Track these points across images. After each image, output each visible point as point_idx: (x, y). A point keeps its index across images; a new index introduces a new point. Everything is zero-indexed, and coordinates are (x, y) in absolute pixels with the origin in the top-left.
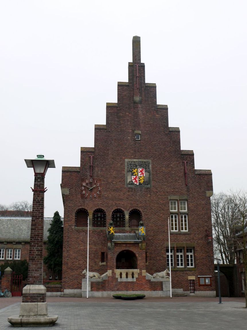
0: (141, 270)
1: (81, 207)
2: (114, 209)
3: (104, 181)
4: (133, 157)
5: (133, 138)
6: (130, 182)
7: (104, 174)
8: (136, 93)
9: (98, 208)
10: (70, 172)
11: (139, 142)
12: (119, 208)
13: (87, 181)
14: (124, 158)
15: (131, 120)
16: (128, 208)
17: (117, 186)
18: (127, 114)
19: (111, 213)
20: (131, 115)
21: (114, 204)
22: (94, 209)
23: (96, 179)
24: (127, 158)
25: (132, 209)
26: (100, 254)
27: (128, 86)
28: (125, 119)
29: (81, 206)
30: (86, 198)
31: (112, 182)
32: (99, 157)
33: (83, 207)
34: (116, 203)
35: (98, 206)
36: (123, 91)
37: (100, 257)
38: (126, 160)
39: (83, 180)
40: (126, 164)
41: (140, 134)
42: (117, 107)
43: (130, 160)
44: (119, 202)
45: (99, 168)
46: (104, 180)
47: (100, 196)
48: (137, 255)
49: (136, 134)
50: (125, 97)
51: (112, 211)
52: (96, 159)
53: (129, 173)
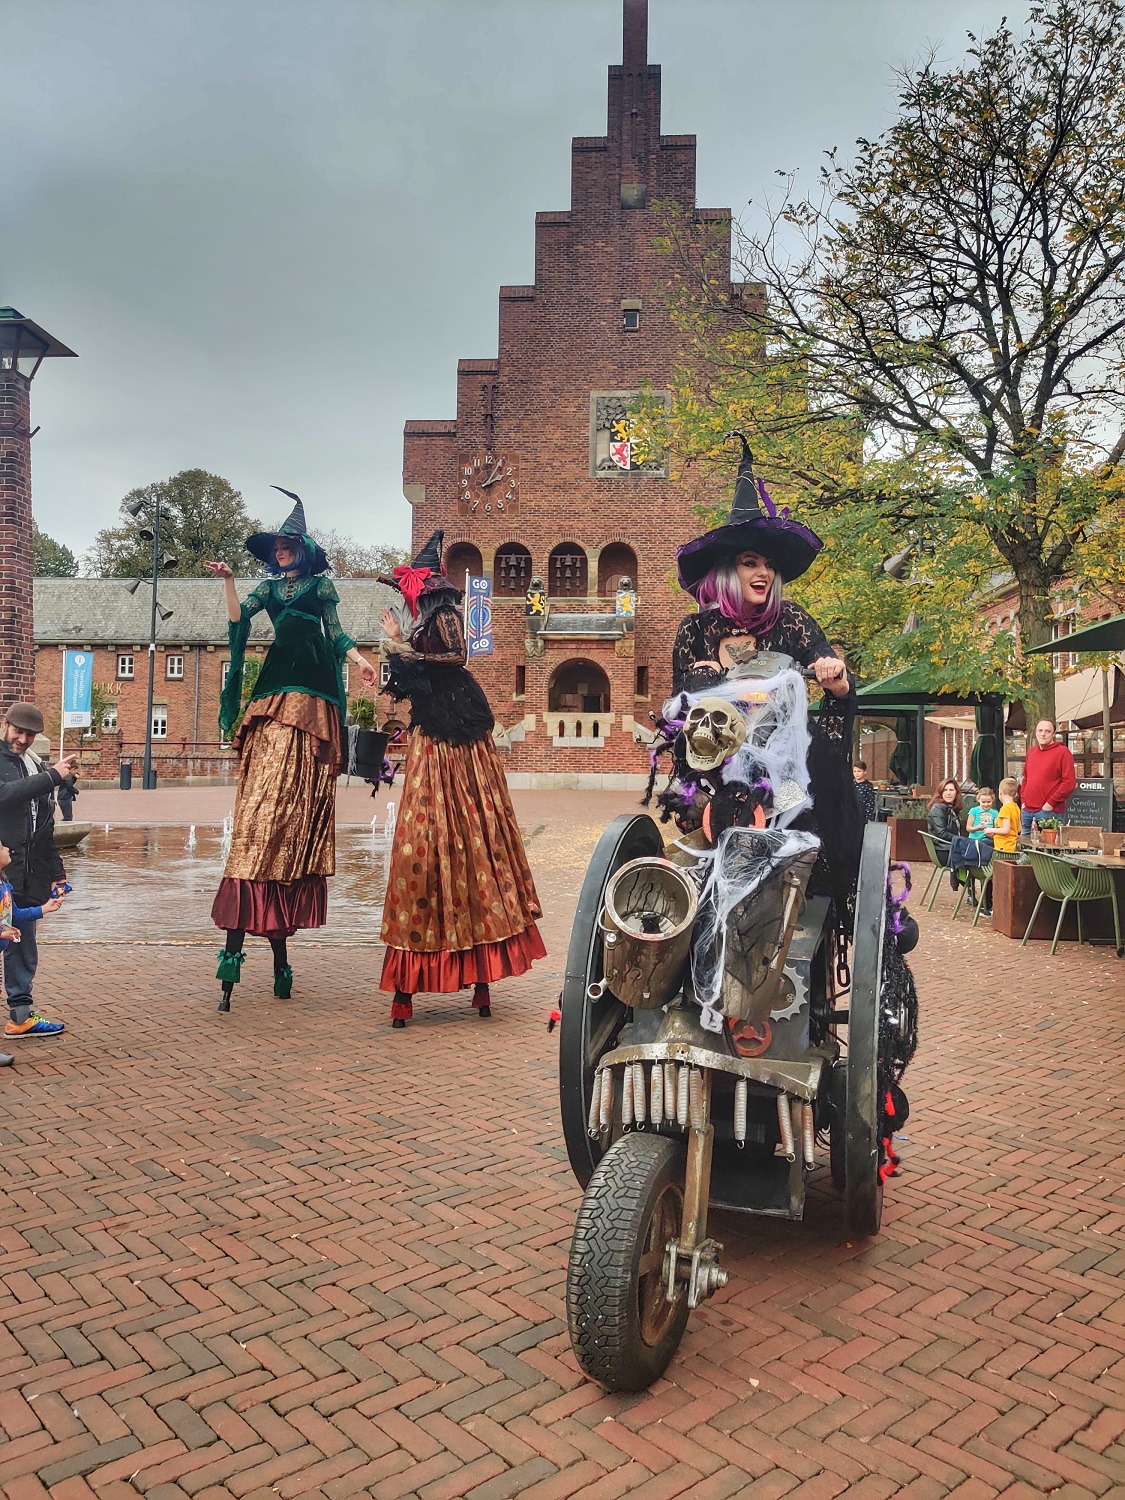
0: (619, 713)
1: (459, 540)
2: (555, 543)
3: (526, 460)
4: (613, 382)
5: (616, 323)
6: (603, 461)
7: (526, 439)
8: (628, 172)
9: (507, 540)
10: (428, 435)
11: (636, 335)
12: (569, 539)
13: (477, 463)
14: (586, 387)
15: (613, 264)
16: (596, 540)
17: (563, 476)
18: (600, 244)
19: (547, 555)
20: (612, 249)
21: (555, 528)
22: (497, 545)
23: (504, 455)
24: (597, 387)
25: (610, 541)
26: (514, 672)
27: (605, 149)
28: (592, 262)
29: (460, 535)
30: (474, 512)
31: (550, 462)
32: (513, 388)
33: (466, 539)
34: (561, 527)
35: (509, 535)
36: (589, 170)
37: (513, 678)
38: (594, 394)
39: (465, 459)
40: (593, 407)
41: (638, 310)
42: (567, 225)
43: (604, 394)
44: (571, 523)
45: (510, 422)
46: (526, 457)
47: (513, 506)
48: (609, 674)
49: (625, 310)
50: (594, 190)
51: (551, 548)
52: (503, 394)
53: (601, 434)
